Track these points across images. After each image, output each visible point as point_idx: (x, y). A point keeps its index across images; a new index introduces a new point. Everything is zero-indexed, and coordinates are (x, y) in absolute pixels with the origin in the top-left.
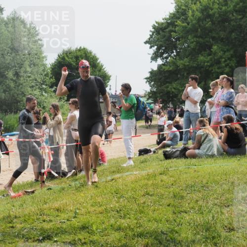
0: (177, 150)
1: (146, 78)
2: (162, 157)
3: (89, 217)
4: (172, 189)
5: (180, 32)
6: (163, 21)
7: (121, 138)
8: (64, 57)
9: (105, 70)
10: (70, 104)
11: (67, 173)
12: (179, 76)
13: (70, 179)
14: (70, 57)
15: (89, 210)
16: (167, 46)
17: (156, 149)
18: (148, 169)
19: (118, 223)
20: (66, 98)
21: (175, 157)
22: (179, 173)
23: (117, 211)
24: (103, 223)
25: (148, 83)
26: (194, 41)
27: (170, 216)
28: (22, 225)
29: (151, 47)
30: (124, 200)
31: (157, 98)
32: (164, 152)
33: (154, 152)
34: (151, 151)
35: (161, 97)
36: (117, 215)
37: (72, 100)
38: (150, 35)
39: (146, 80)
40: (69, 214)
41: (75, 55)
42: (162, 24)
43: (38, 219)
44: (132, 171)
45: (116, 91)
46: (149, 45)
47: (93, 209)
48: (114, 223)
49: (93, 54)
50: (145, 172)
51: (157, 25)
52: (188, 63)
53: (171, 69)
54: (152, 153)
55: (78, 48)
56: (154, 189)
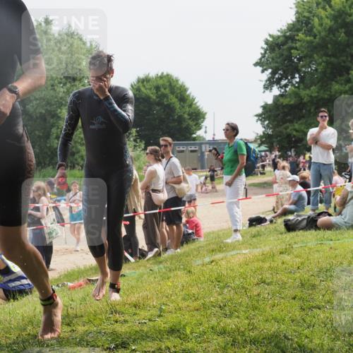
0: (304, 219)
1: (257, 116)
2: (282, 228)
3: (179, 315)
4: (299, 275)
5: (303, 49)
6: (279, 34)
7: (223, 202)
8: (139, 87)
9: (198, 104)
10: (147, 154)
11: (147, 253)
12: (304, 111)
13: (151, 262)
14: (147, 87)
15: (180, 305)
16: (285, 68)
17: (274, 217)
18: (262, 245)
19: (221, 323)
20: (143, 146)
21: (302, 229)
22: (307, 252)
23: (220, 307)
24: (201, 324)
25: (259, 122)
26: (323, 61)
27: (297, 313)
28: (86, 328)
29: (263, 71)
30: (230, 291)
31: (273, 144)
32: (285, 221)
33: (271, 221)
34: (266, 220)
35: (279, 142)
36: (220, 312)
37: (150, 148)
38: (262, 54)
39: (256, 118)
40: (151, 311)
41: (155, 84)
42: (279, 37)
43: (108, 319)
44: (240, 249)
45: (214, 135)
46: (261, 69)
47: (186, 303)
48: (216, 324)
49: (180, 83)
50: (258, 250)
51: (271, 39)
52: (316, 94)
53: (292, 102)
54: (268, 222)
55: (160, 74)
56: (272, 274)
